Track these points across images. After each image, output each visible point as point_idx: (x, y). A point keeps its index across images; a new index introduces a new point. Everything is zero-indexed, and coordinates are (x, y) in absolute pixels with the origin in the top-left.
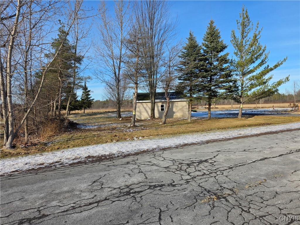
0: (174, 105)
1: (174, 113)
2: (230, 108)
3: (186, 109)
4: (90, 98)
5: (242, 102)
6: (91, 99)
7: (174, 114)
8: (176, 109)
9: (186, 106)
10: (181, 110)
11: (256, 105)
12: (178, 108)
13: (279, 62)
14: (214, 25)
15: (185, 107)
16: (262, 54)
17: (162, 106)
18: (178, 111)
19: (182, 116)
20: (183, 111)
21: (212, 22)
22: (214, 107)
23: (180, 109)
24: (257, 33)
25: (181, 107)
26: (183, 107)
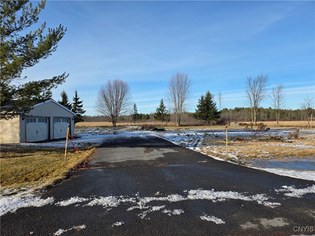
11: (309, 123)
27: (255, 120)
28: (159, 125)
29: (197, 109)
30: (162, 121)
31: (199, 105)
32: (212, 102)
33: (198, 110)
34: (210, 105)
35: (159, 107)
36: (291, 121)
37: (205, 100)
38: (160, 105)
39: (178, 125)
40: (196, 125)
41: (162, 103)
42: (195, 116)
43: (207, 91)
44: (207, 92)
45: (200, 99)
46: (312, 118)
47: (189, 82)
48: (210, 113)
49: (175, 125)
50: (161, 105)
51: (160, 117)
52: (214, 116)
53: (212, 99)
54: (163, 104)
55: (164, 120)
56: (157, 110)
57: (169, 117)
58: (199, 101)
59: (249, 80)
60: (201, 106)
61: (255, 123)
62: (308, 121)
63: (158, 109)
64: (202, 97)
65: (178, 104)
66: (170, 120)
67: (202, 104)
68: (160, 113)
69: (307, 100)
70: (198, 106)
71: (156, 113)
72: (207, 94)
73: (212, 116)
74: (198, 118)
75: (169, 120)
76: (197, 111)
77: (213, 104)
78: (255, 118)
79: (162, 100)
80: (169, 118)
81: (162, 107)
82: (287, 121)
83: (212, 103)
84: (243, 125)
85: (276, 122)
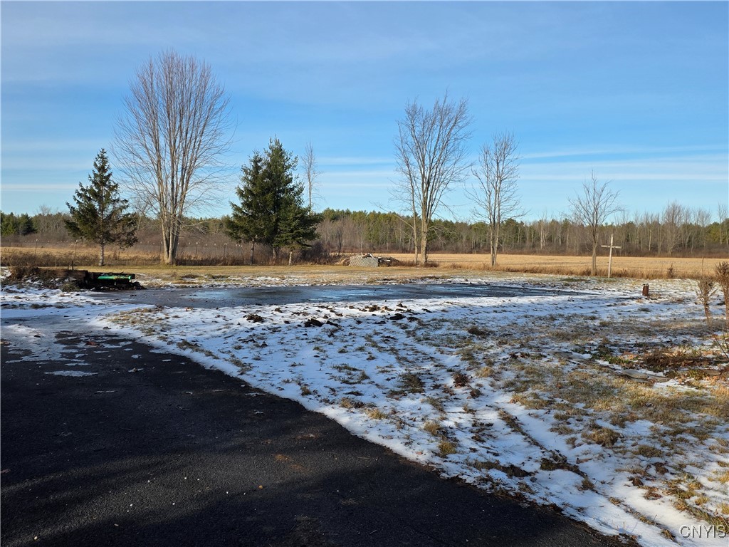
22: (423, 260)
27: (423, 249)
28: (85, 258)
29: (239, 202)
30: (103, 244)
31: (245, 187)
32: (290, 181)
33: (240, 206)
34: (283, 191)
35: (88, 184)
36: (471, 253)
37: (266, 171)
38: (92, 176)
39: (168, 259)
40: (237, 262)
41: (102, 169)
42: (231, 227)
43: (273, 139)
44: (274, 143)
45: (250, 166)
46: (611, 247)
47: (216, 97)
48: (285, 219)
49: (158, 259)
50: (96, 175)
51: (94, 226)
52: (301, 230)
53: (288, 172)
54: (107, 174)
55: (108, 238)
56: (79, 195)
57: (132, 229)
58: (244, 175)
59: (413, 113)
60: (252, 194)
61: (424, 260)
62: (591, 258)
63: (83, 193)
64: (256, 161)
65: (170, 180)
66: (136, 240)
67: (254, 184)
68: (92, 210)
69: (592, 191)
70: (241, 193)
71: (72, 208)
72: (270, 152)
73: (292, 231)
74: (242, 235)
75: (131, 242)
76: (237, 209)
77: (292, 189)
78: (424, 243)
79: (102, 157)
80: (132, 233)
81: (104, 184)
82: (462, 253)
83: (290, 186)
84: (389, 265)
85: (489, 256)
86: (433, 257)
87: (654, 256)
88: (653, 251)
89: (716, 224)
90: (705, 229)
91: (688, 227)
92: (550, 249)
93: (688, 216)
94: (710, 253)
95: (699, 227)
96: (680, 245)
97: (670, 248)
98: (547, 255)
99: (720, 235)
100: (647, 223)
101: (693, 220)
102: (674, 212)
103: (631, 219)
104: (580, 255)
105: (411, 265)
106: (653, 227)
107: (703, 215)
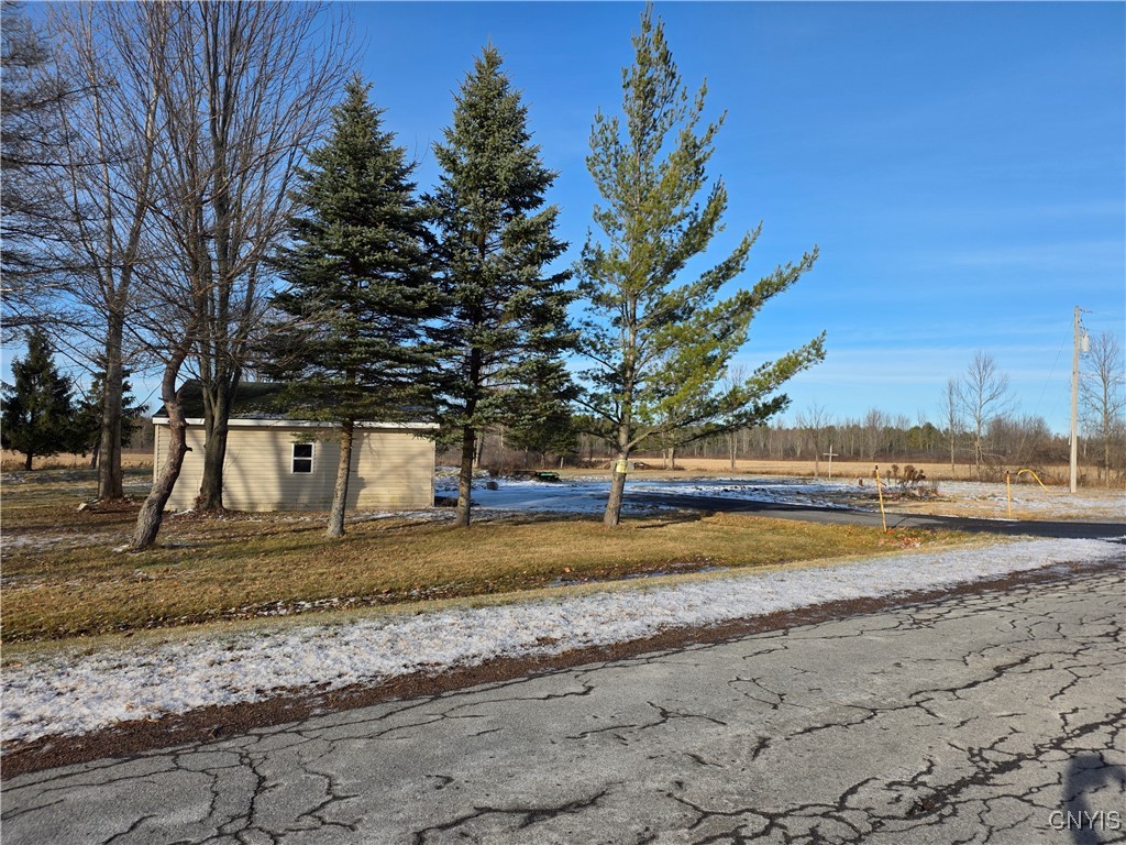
0: (365, 447)
1: (362, 484)
2: (726, 471)
3: (426, 467)
4: (127, 401)
5: (626, 448)
6: (134, 405)
7: (363, 492)
8: (375, 466)
9: (423, 454)
10: (402, 470)
11: (817, 466)
12: (385, 464)
13: (783, 269)
14: (502, 71)
15: (422, 461)
16: (712, 228)
17: (302, 450)
18: (382, 477)
19: (403, 499)
20: (408, 476)
21: (493, 62)
22: (671, 465)
23: (395, 469)
24: (699, 134)
25: (398, 460)
26: (410, 458)
27: (670, 455)
46: (831, 455)
52: (572, 440)
62: (814, 462)
73: (564, 440)
84: (643, 468)
85: (729, 462)
86: (678, 462)
87: (857, 460)
88: (856, 456)
89: (917, 428)
90: (906, 433)
91: (888, 431)
92: (753, 453)
93: (888, 421)
94: (911, 457)
95: (900, 430)
96: (882, 450)
97: (872, 453)
98: (751, 459)
99: (920, 440)
100: (848, 426)
101: (893, 424)
102: (874, 417)
103: (832, 423)
104: (784, 460)
105: (661, 468)
106: (854, 430)
107: (902, 420)
